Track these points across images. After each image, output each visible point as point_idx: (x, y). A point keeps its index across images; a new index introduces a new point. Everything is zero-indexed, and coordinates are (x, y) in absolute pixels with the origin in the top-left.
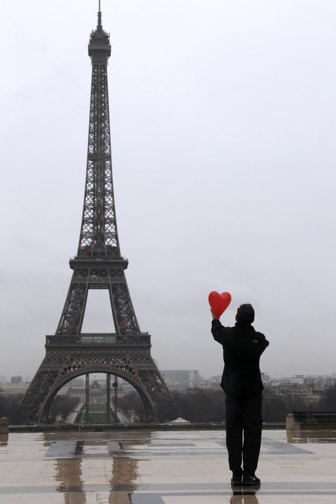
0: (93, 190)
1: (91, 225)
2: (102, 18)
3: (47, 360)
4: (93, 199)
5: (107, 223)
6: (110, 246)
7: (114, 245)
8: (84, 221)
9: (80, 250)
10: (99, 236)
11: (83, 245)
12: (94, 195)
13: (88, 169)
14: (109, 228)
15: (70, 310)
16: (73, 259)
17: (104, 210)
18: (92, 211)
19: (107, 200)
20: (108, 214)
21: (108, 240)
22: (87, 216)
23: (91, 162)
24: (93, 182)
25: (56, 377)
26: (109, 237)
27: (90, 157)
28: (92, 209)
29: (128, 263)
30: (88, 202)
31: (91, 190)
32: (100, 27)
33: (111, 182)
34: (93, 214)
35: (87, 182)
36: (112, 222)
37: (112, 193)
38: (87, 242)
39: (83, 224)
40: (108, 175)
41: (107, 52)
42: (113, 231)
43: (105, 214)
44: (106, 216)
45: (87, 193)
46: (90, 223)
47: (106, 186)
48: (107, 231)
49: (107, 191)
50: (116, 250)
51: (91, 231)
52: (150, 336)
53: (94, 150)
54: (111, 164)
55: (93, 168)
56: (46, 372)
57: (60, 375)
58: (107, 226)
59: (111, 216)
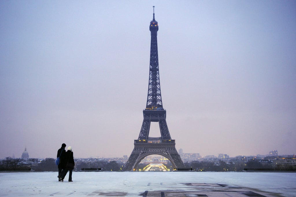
0: (152, 83)
1: (151, 97)
2: (155, 16)
3: (135, 149)
4: (152, 86)
5: (158, 96)
6: (159, 104)
7: (160, 104)
8: (149, 95)
9: (147, 106)
10: (154, 101)
11: (148, 104)
12: (152, 85)
13: (150, 74)
14: (158, 97)
15: (143, 130)
16: (145, 110)
17: (157, 90)
18: (152, 91)
19: (157, 86)
20: (158, 92)
21: (158, 102)
22: (150, 93)
23: (151, 72)
24: (152, 80)
25: (138, 156)
26: (158, 101)
27: (150, 70)
28: (152, 90)
29: (166, 111)
30: (150, 87)
31: (151, 83)
32: (154, 19)
33: (159, 79)
34: (152, 92)
35: (149, 80)
36: (159, 95)
37: (159, 84)
38: (150, 103)
39: (148, 96)
40: (158, 77)
41: (157, 29)
42: (160, 99)
43: (157, 92)
44: (157, 93)
45: (149, 84)
46: (151, 96)
47: (157, 81)
48: (158, 99)
49: (158, 83)
50: (161, 106)
51: (151, 99)
52: (174, 141)
53: (152, 67)
54: (159, 72)
55: (152, 74)
56: (135, 154)
57: (140, 155)
58: (157, 96)
59: (159, 93)
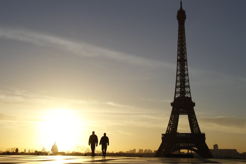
0: (180, 74)
1: (179, 89)
2: (182, 4)
4: (180, 78)
6: (188, 97)
8: (176, 87)
9: (175, 99)
10: (183, 93)
11: (176, 97)
12: (180, 76)
13: (177, 66)
14: (187, 90)
15: (172, 123)
16: (172, 102)
17: (185, 82)
18: (180, 83)
19: (186, 78)
20: (186, 84)
21: (187, 94)
22: (178, 85)
23: (179, 63)
24: (180, 71)
26: (187, 93)
27: (178, 61)
28: (179, 82)
29: (195, 104)
30: (178, 79)
31: (179, 74)
32: (181, 8)
33: (187, 71)
34: (180, 84)
35: (177, 71)
36: (188, 87)
37: (188, 75)
38: (178, 96)
40: (186, 68)
41: (185, 18)
43: (185, 84)
44: (185, 85)
45: (177, 75)
46: (179, 88)
47: (185, 72)
48: (186, 91)
49: (186, 74)
50: (190, 98)
51: (179, 91)
52: (205, 134)
53: (180, 58)
54: (187, 63)
55: (180, 65)
58: (186, 88)
59: (188, 85)
